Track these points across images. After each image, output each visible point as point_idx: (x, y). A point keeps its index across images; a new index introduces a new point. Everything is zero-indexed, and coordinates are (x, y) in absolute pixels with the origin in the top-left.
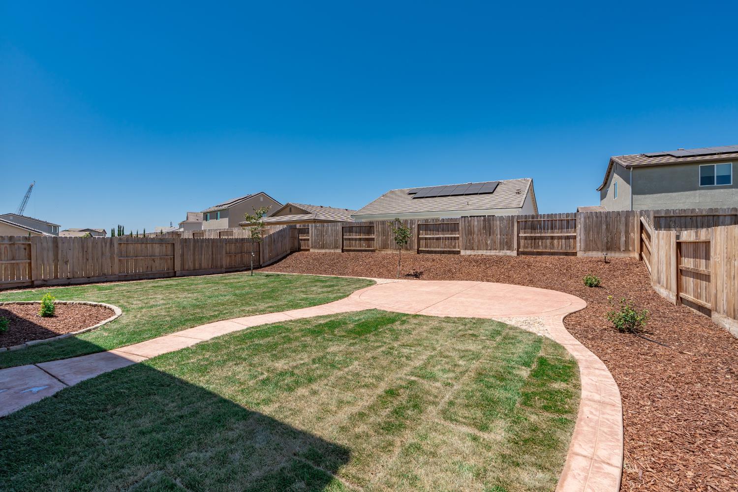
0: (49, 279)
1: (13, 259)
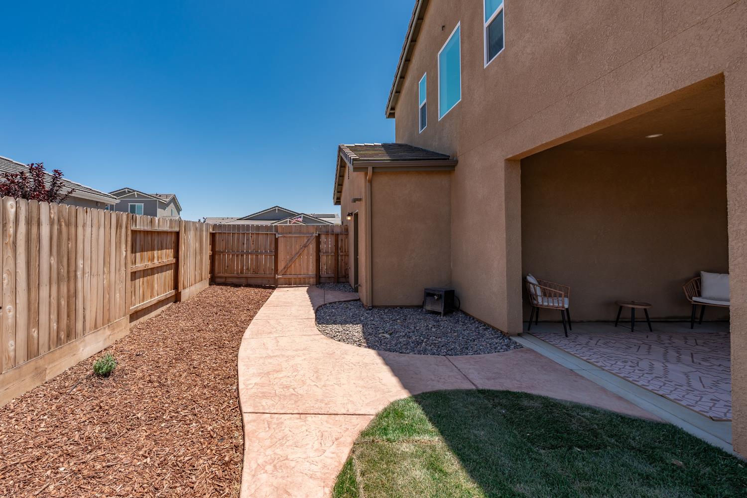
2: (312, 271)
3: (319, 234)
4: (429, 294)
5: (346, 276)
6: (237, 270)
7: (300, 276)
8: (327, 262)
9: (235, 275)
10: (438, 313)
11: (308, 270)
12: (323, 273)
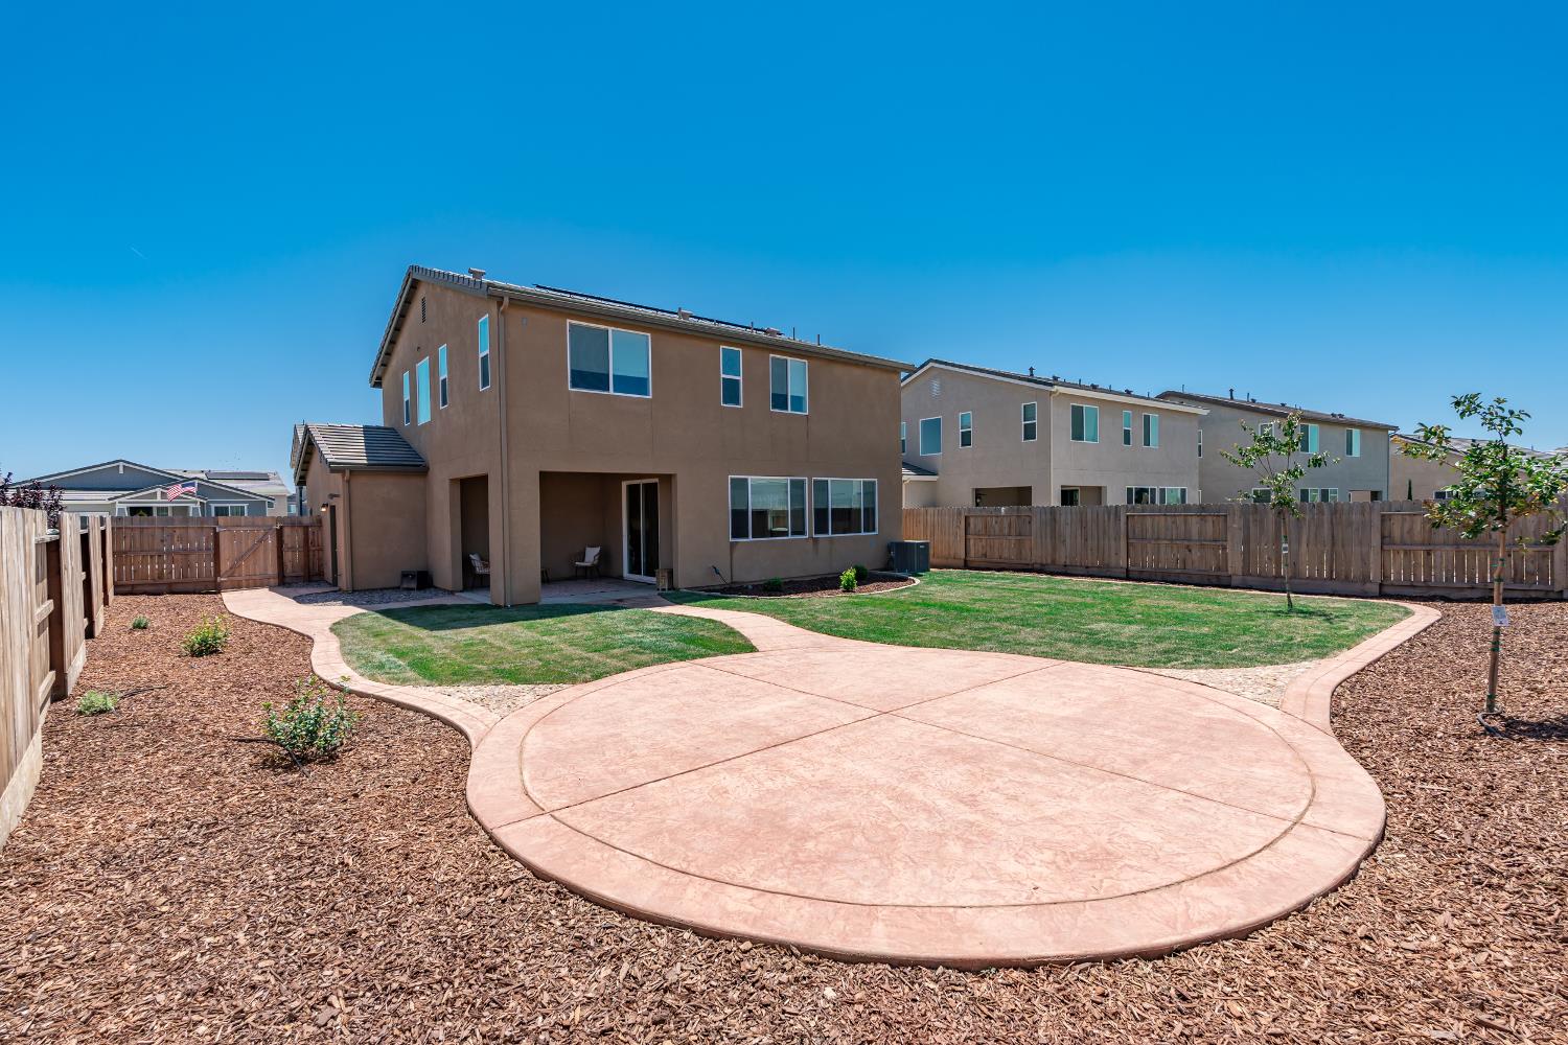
0: (1047, 564)
1: (1020, 535)
2: (272, 570)
3: (281, 527)
4: (405, 575)
5: (321, 574)
6: (152, 575)
7: (254, 577)
8: (293, 558)
9: (149, 581)
10: (412, 589)
11: (266, 570)
12: (288, 570)
